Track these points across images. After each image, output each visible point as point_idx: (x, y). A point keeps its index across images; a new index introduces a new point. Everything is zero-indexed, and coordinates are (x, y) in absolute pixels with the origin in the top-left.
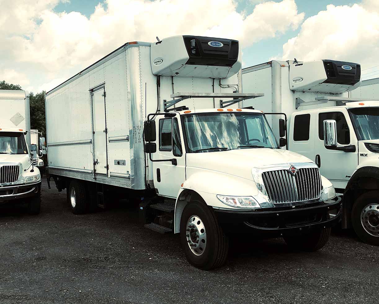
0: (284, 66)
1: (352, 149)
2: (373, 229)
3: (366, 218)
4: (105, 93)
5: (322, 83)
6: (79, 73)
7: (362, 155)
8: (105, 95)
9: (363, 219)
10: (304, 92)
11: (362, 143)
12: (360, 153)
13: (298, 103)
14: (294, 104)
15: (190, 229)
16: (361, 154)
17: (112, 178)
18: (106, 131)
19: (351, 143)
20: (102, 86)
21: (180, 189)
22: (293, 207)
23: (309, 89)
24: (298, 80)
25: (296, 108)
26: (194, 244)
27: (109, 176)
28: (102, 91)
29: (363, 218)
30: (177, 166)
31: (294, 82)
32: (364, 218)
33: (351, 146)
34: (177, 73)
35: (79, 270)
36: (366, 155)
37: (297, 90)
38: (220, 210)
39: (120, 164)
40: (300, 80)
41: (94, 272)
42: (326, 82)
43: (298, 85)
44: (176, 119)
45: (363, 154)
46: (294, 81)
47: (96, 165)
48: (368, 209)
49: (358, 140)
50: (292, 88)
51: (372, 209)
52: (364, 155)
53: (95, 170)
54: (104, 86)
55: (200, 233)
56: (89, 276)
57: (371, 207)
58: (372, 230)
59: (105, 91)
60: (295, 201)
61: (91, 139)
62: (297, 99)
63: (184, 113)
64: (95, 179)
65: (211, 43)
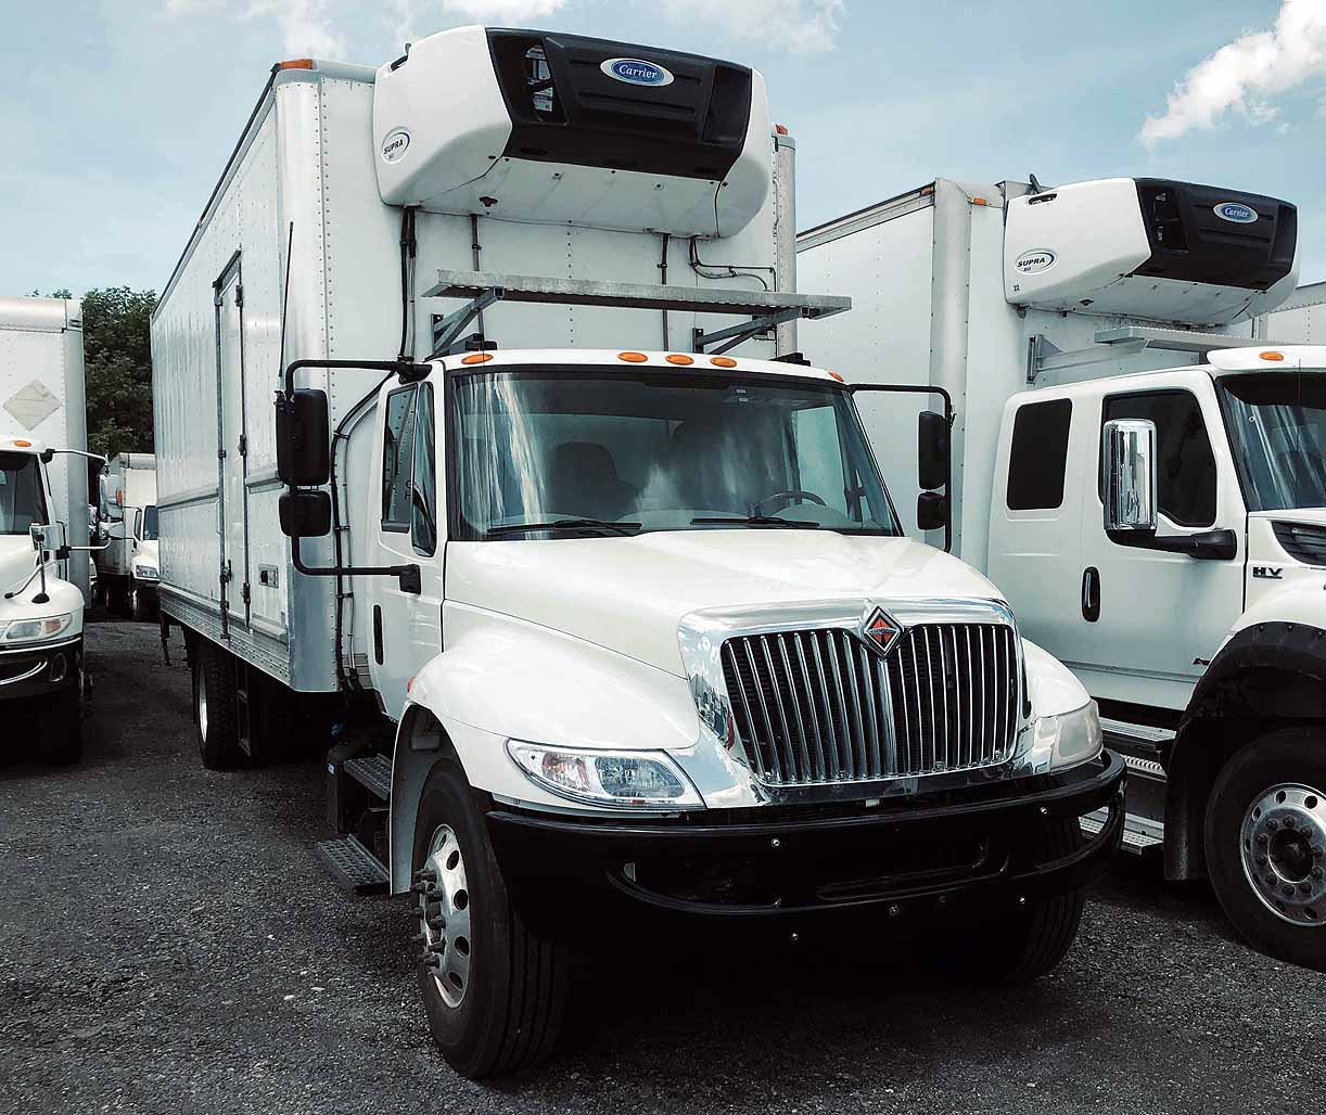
0: (982, 203)
1: (1224, 548)
2: (1288, 891)
3: (1261, 843)
5: (1130, 275)
7: (1259, 572)
9: (1249, 848)
10: (1065, 316)
11: (1262, 521)
12: (1252, 563)
13: (1037, 359)
14: (1020, 360)
16: (1256, 570)
17: (256, 637)
19: (1222, 521)
22: (870, 803)
23: (1086, 302)
24: (1037, 261)
25: (1031, 379)
27: (251, 630)
29: (1248, 843)
31: (1020, 272)
32: (1252, 841)
33: (1218, 532)
34: (488, 201)
36: (1276, 574)
37: (1034, 303)
39: (269, 581)
40: (1043, 260)
42: (1147, 269)
43: (1035, 282)
44: (428, 388)
45: (1263, 570)
46: (1020, 265)
48: (1270, 804)
49: (1248, 511)
50: (1014, 296)
51: (1287, 804)
52: (1268, 573)
53: (225, 604)
57: (1282, 797)
58: (1280, 897)
60: (883, 773)
62: (1032, 340)
64: (228, 637)
65: (616, 68)
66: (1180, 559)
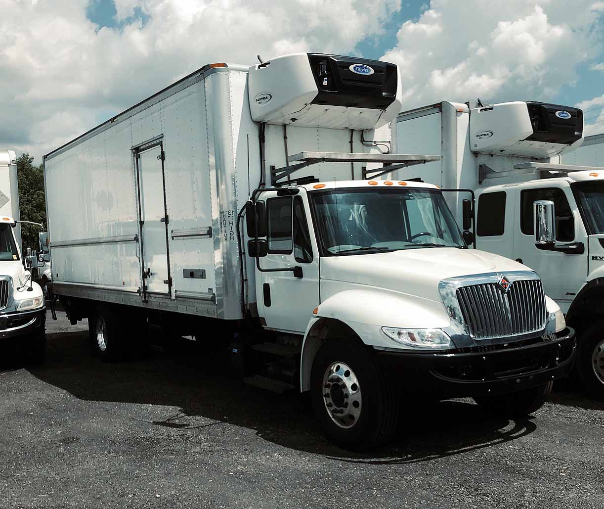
0: (461, 112)
1: (580, 249)
3: (602, 360)
4: (163, 153)
5: (523, 141)
6: (110, 120)
8: (162, 157)
9: (596, 364)
10: (492, 156)
11: (595, 238)
12: (591, 255)
13: (483, 174)
14: (476, 175)
15: (331, 384)
16: (593, 257)
17: (180, 300)
18: (166, 220)
19: (577, 239)
20: (158, 142)
21: (312, 318)
22: (505, 345)
23: (502, 151)
24: (485, 135)
25: (480, 183)
26: (340, 409)
27: (173, 297)
28: (157, 150)
29: (596, 361)
30: (303, 279)
31: (477, 139)
32: (598, 360)
33: (576, 243)
34: (294, 120)
35: (142, 458)
36: (602, 259)
37: (483, 152)
38: (388, 352)
39: (194, 276)
40: (488, 134)
41: (171, 461)
42: (530, 138)
43: (484, 143)
44: (299, 199)
45: (596, 257)
46: (477, 136)
47: (146, 278)
49: (588, 235)
50: (474, 149)
52: (599, 258)
53: (145, 288)
54: (162, 141)
55: (351, 391)
56: (163, 469)
59: (162, 149)
60: (508, 334)
61: (136, 235)
62: (481, 166)
63: (314, 187)
64: (146, 302)
65: (355, 68)
66: (561, 254)
